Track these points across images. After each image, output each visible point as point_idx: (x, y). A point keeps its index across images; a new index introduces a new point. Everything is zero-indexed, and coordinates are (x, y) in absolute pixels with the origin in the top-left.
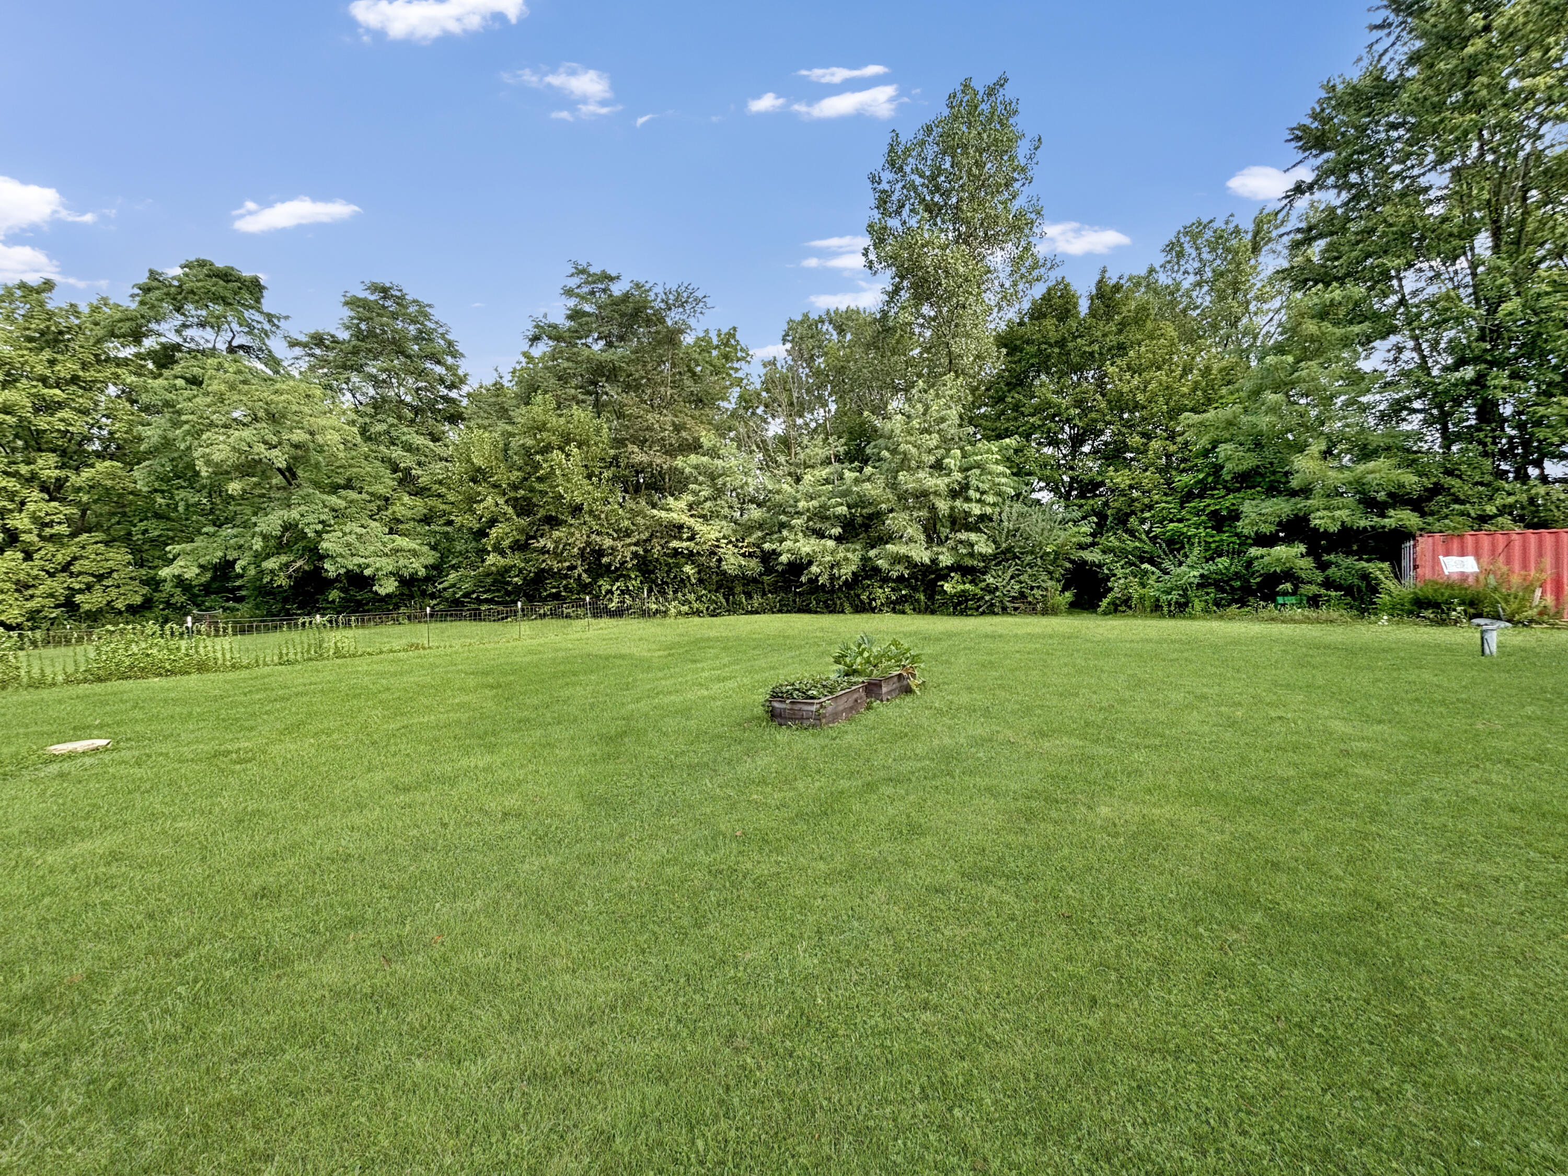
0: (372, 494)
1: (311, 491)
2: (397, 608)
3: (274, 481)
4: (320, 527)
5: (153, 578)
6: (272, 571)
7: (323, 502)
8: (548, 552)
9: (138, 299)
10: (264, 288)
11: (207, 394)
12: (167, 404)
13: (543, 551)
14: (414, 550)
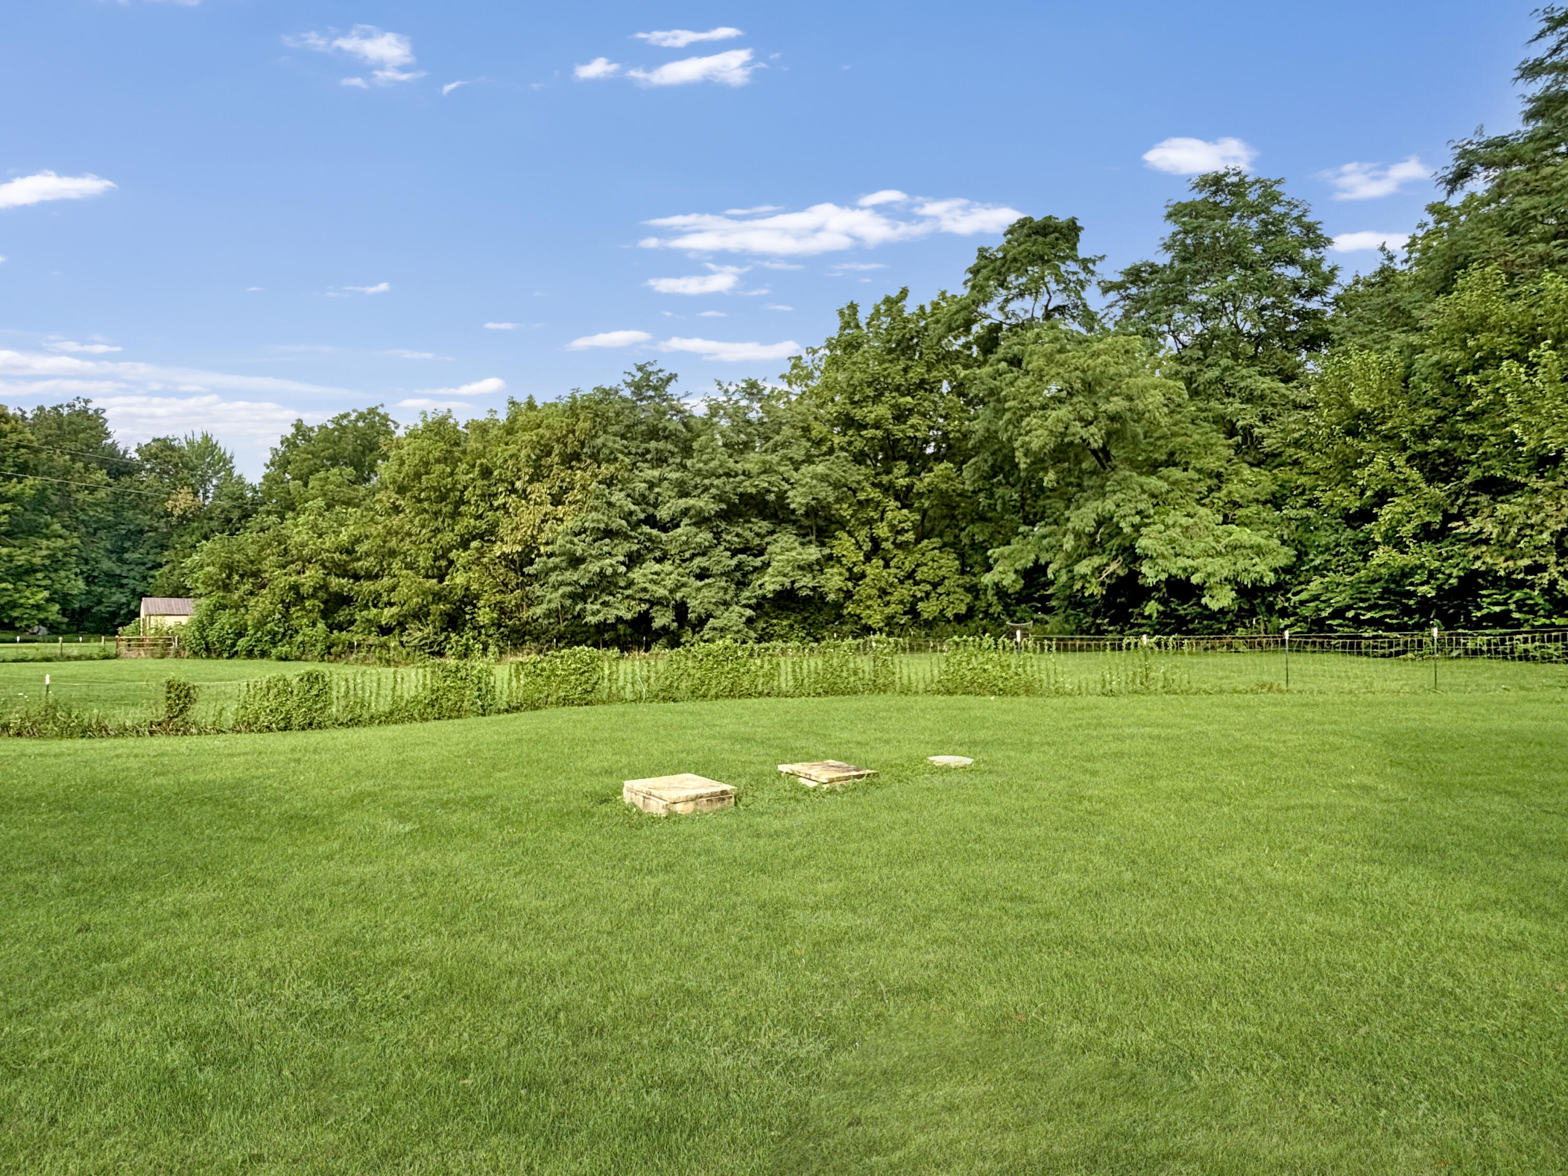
0: (1199, 471)
1: (1128, 473)
2: (1232, 628)
3: (1084, 466)
4: (1137, 519)
5: (975, 586)
6: (1084, 577)
7: (1141, 486)
8: (1486, 542)
9: (970, 284)
10: (1081, 229)
11: (1027, 373)
12: (992, 392)
13: (1478, 540)
14: (1259, 546)
